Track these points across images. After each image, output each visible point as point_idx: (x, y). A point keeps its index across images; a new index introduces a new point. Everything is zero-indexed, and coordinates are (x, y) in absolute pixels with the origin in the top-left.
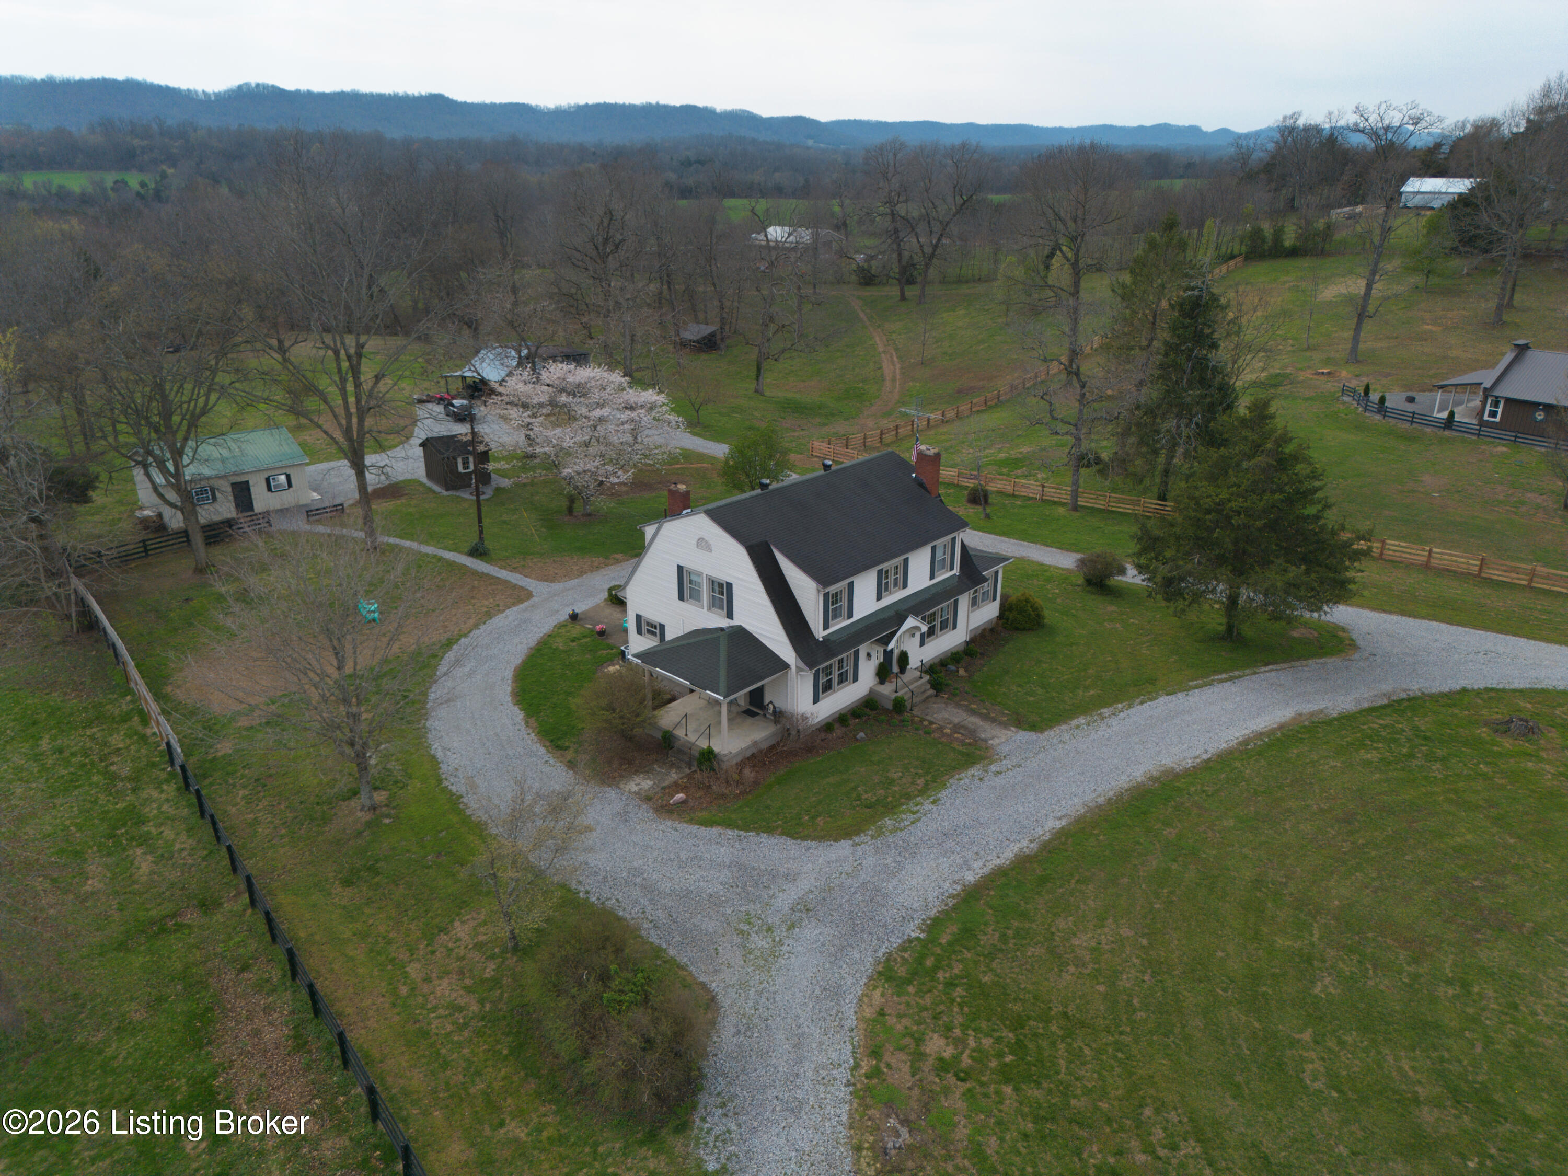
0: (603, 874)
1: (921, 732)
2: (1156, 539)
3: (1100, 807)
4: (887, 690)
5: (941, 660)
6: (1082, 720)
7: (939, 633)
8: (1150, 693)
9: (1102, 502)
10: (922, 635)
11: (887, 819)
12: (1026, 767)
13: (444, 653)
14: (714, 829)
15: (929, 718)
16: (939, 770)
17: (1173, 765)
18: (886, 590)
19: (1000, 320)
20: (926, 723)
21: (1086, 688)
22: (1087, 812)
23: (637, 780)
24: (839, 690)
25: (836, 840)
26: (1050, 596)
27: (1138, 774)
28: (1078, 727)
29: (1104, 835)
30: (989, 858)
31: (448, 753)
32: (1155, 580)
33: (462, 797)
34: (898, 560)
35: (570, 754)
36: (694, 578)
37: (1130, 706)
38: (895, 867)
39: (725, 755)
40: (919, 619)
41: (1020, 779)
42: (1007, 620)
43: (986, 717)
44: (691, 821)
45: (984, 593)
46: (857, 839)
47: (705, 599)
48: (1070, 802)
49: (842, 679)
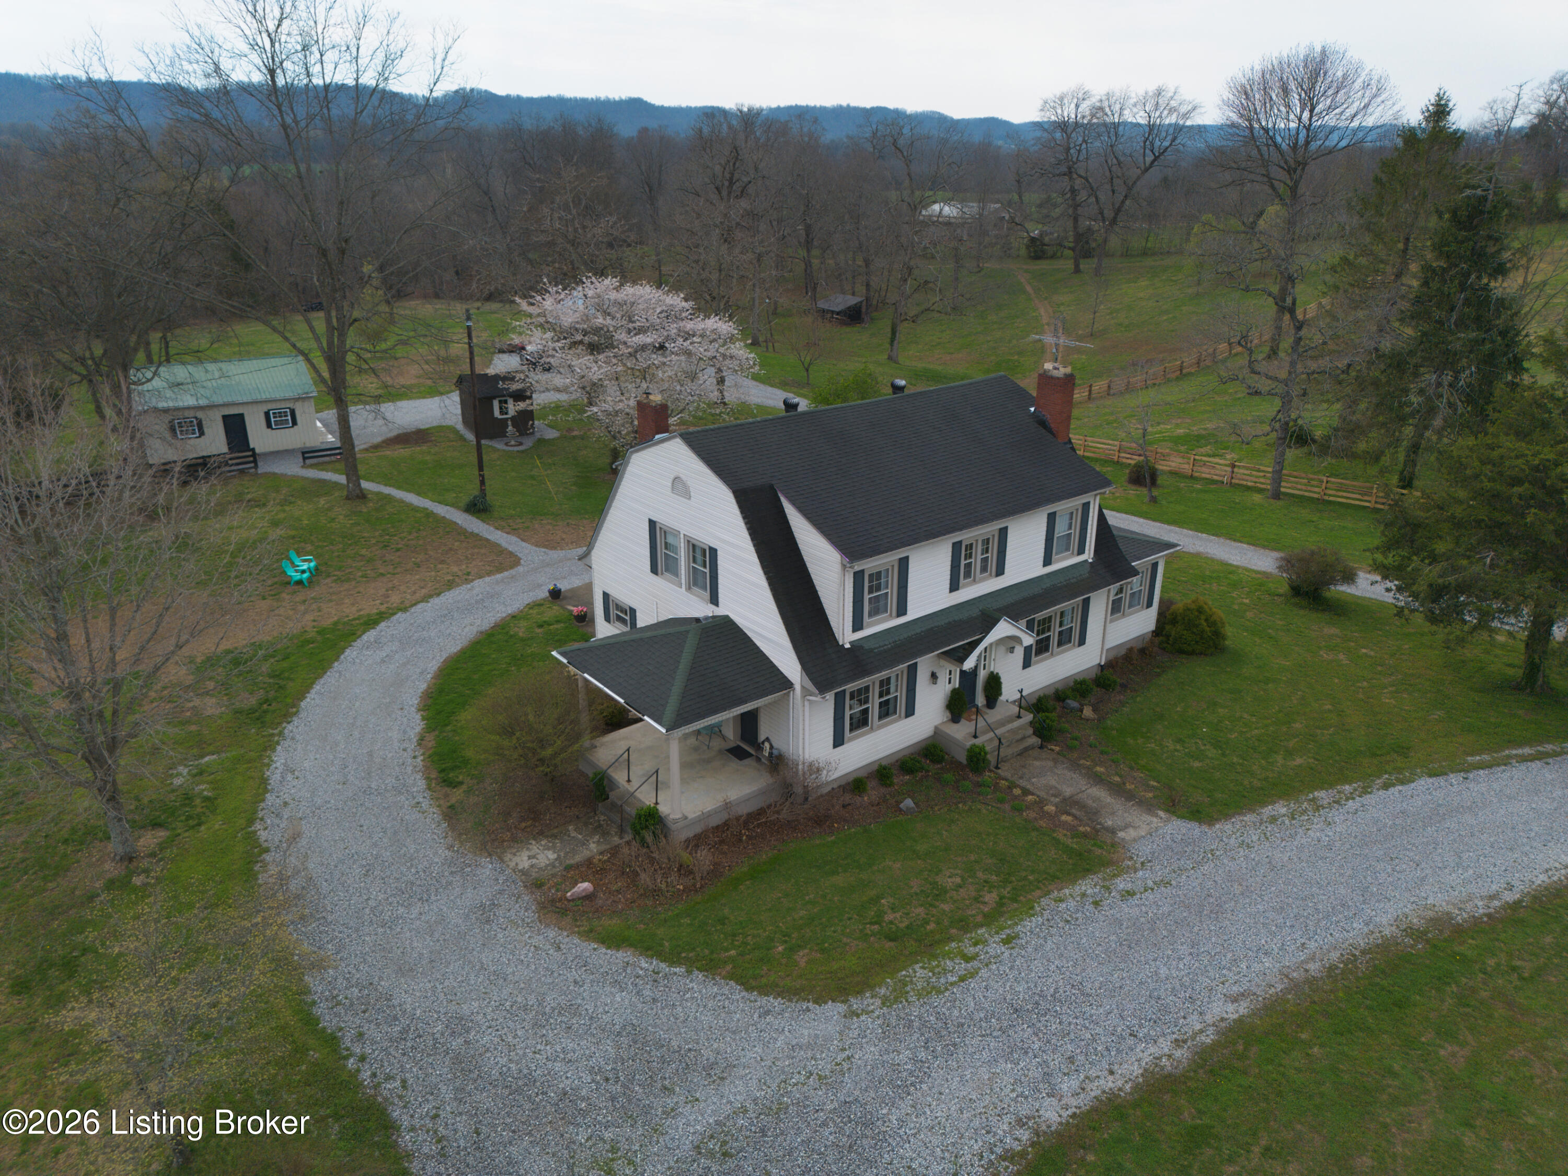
0: (405, 1022)
1: (1007, 807)
2: (1416, 526)
3: (1311, 981)
4: (961, 732)
5: (1057, 691)
6: (1281, 808)
7: (1056, 650)
8: (1399, 770)
9: (1317, 490)
10: (1028, 650)
11: (917, 967)
12: (1178, 886)
13: (364, 633)
14: (620, 954)
15: (1023, 783)
16: (1025, 878)
17: (1450, 908)
18: (968, 574)
19: (1190, 291)
20: (1017, 792)
21: (1290, 753)
22: (1287, 991)
23: (535, 848)
24: (880, 727)
25: (819, 1001)
26: (1236, 607)
27: (1384, 921)
28: (1273, 819)
29: (1322, 1046)
30: (1093, 1073)
31: (289, 777)
32: (1414, 588)
33: (267, 850)
34: (990, 529)
35: (457, 795)
36: (670, 540)
37: (1365, 791)
38: (911, 1073)
39: (676, 821)
40: (1023, 623)
41: (1166, 909)
42: (1168, 636)
43: (1118, 790)
44: (590, 934)
45: (1133, 595)
46: (856, 1003)
47: (683, 572)
48: (1256, 967)
49: (887, 710)
